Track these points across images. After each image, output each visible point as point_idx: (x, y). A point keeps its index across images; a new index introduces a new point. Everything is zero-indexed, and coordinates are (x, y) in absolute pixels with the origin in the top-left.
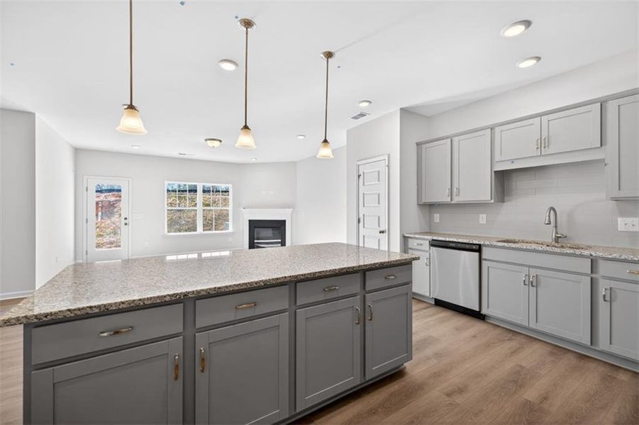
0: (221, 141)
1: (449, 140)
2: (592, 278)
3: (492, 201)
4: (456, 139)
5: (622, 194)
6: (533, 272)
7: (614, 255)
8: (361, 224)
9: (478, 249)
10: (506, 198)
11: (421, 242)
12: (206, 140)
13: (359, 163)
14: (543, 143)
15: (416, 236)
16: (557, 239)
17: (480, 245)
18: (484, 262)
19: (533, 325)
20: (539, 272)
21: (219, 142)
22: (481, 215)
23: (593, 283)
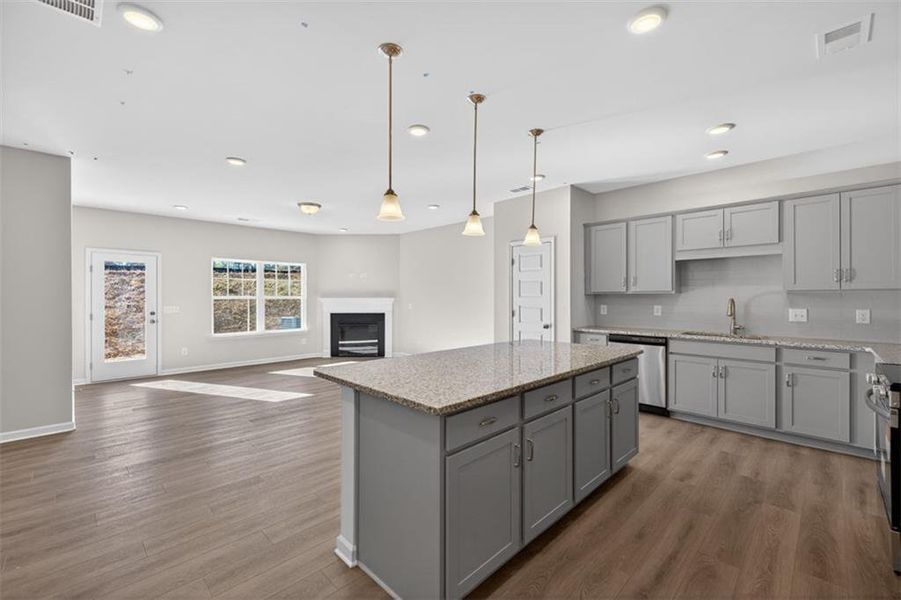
0: (319, 206)
1: (625, 224)
2: (776, 366)
3: (674, 292)
4: (633, 224)
5: (797, 288)
6: (722, 364)
7: (796, 344)
8: (516, 318)
9: (664, 342)
10: (683, 289)
11: (598, 337)
12: (299, 205)
13: (512, 244)
14: (726, 236)
15: (591, 331)
16: (735, 331)
17: (666, 338)
18: (670, 356)
19: (722, 416)
20: (728, 363)
21: (317, 207)
22: (656, 307)
23: (778, 369)
